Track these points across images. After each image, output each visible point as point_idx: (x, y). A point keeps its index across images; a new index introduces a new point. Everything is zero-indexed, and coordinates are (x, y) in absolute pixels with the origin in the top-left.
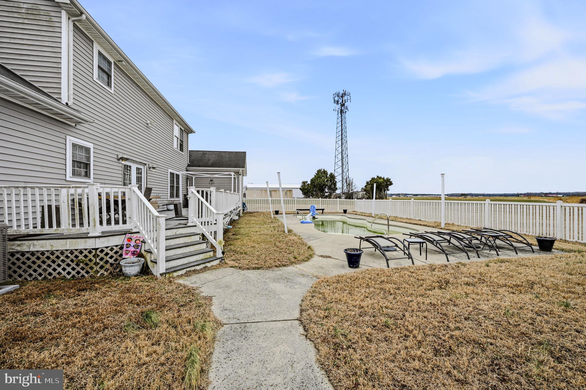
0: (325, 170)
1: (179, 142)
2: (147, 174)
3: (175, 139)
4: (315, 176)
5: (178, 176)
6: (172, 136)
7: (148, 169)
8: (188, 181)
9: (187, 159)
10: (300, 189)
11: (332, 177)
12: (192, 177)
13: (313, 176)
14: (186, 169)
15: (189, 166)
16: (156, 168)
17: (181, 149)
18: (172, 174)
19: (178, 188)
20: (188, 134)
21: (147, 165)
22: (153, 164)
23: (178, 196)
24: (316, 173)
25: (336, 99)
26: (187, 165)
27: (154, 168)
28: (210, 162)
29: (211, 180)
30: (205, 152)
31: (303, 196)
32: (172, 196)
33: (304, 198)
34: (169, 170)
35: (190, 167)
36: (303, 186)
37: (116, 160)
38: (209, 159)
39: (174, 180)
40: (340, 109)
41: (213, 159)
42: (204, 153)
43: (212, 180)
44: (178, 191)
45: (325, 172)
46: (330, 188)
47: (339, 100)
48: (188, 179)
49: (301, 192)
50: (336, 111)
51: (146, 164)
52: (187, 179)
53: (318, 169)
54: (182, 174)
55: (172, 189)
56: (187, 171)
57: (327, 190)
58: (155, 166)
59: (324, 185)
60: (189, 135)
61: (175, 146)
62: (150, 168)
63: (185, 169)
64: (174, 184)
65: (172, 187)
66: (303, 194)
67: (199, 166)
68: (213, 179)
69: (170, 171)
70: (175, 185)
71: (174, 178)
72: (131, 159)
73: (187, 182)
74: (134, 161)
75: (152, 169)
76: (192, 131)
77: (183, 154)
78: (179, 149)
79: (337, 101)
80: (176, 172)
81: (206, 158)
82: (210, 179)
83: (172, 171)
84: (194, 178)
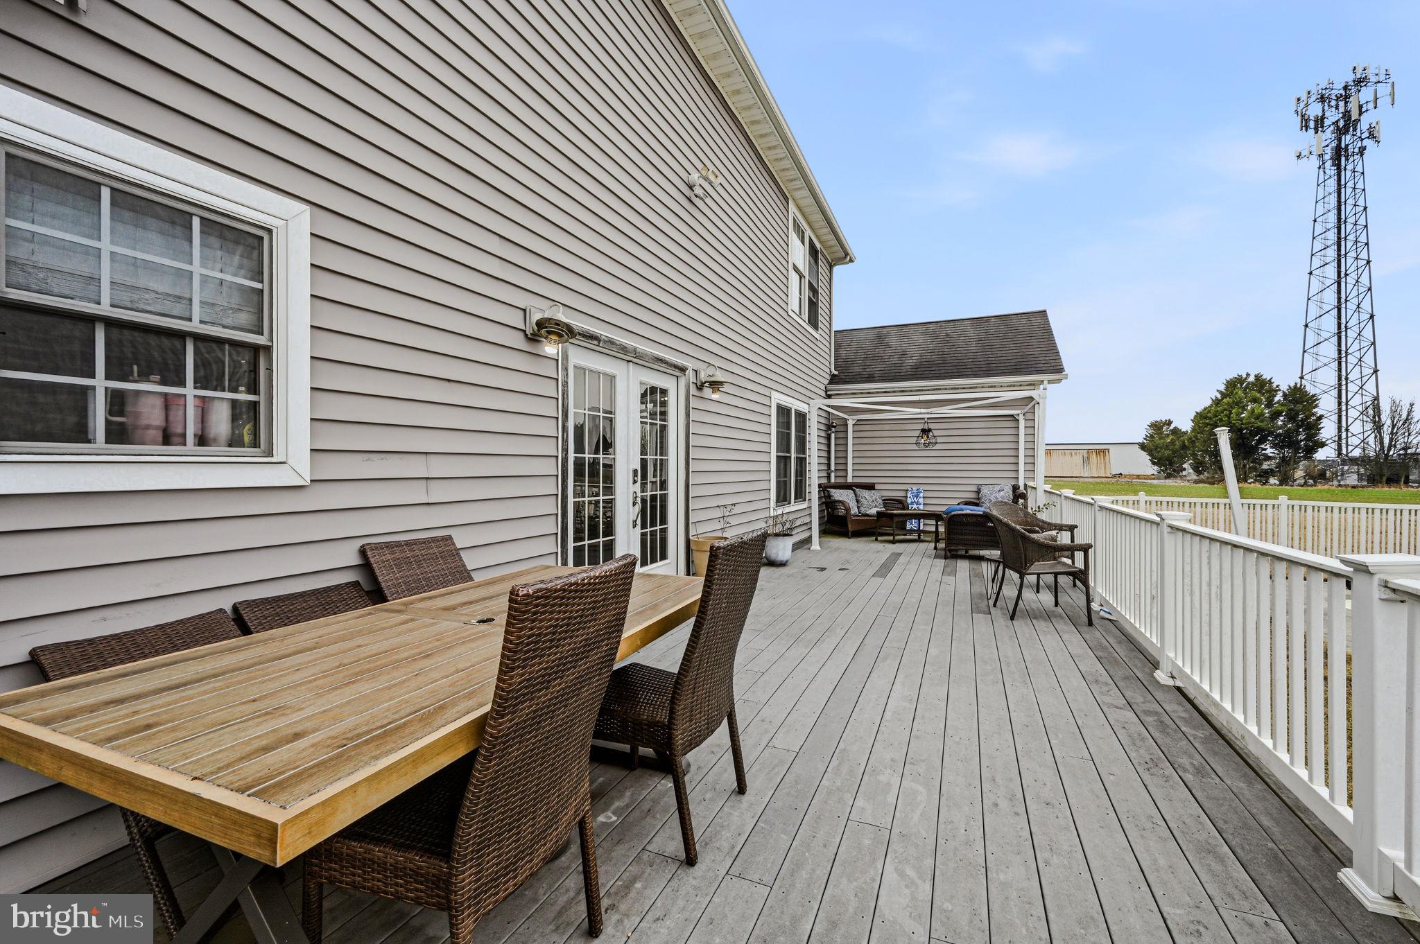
0: (1266, 376)
1: (806, 292)
2: (688, 415)
3: (794, 277)
4: (1217, 402)
5: (802, 417)
6: (784, 263)
7: (693, 391)
8: (833, 435)
9: (828, 358)
10: (1143, 447)
11: (1300, 400)
12: (846, 420)
13: (1208, 403)
14: (826, 392)
15: (834, 380)
16: (726, 388)
17: (813, 321)
18: (783, 411)
19: (801, 463)
20: (831, 266)
21: (690, 373)
22: (711, 371)
23: (801, 495)
24: (1222, 388)
25: (1315, 110)
26: (828, 377)
27: (715, 385)
28: (910, 362)
29: (923, 431)
30: (885, 331)
31: (1152, 470)
32: (782, 498)
33: (1158, 478)
34: (775, 395)
35: (837, 383)
36: (1152, 436)
37: (518, 341)
38: (904, 354)
39: (789, 435)
40: (1334, 144)
41: (916, 349)
42: (882, 334)
43: (930, 430)
44: (801, 476)
45: (1262, 386)
46: (1286, 441)
47: (1327, 114)
48: (833, 427)
49: (1145, 457)
50: (1314, 159)
51: (683, 370)
52: (829, 427)
53: (1231, 375)
54: (814, 409)
55: (782, 472)
56: (829, 397)
57: (1270, 451)
58: (720, 377)
59: (1260, 430)
60: (836, 269)
61: (794, 304)
62: (700, 388)
63: (823, 394)
64: (788, 451)
65: (783, 461)
66: (1154, 463)
67: (871, 379)
68: (931, 426)
69: (778, 398)
70: (793, 455)
71: (789, 428)
72: (611, 342)
73: (829, 438)
74: (624, 349)
75: (707, 392)
76: (847, 254)
77: (817, 336)
78: (806, 317)
79: (1316, 121)
80: (796, 405)
81: (889, 351)
82: (921, 427)
83: (787, 401)
84: (850, 423)
